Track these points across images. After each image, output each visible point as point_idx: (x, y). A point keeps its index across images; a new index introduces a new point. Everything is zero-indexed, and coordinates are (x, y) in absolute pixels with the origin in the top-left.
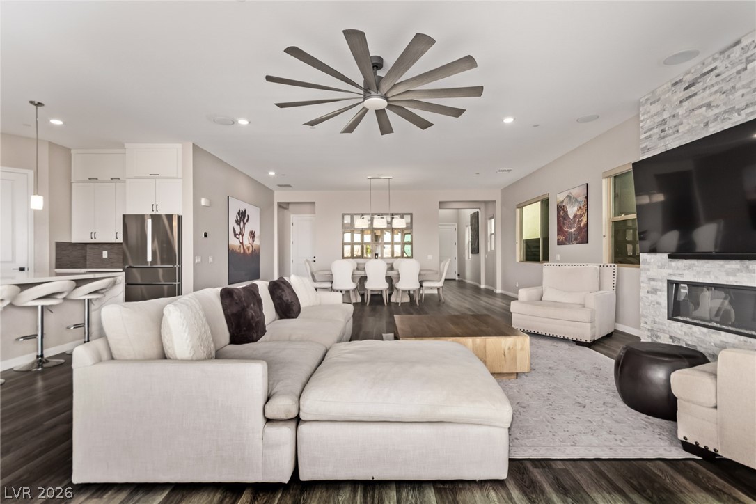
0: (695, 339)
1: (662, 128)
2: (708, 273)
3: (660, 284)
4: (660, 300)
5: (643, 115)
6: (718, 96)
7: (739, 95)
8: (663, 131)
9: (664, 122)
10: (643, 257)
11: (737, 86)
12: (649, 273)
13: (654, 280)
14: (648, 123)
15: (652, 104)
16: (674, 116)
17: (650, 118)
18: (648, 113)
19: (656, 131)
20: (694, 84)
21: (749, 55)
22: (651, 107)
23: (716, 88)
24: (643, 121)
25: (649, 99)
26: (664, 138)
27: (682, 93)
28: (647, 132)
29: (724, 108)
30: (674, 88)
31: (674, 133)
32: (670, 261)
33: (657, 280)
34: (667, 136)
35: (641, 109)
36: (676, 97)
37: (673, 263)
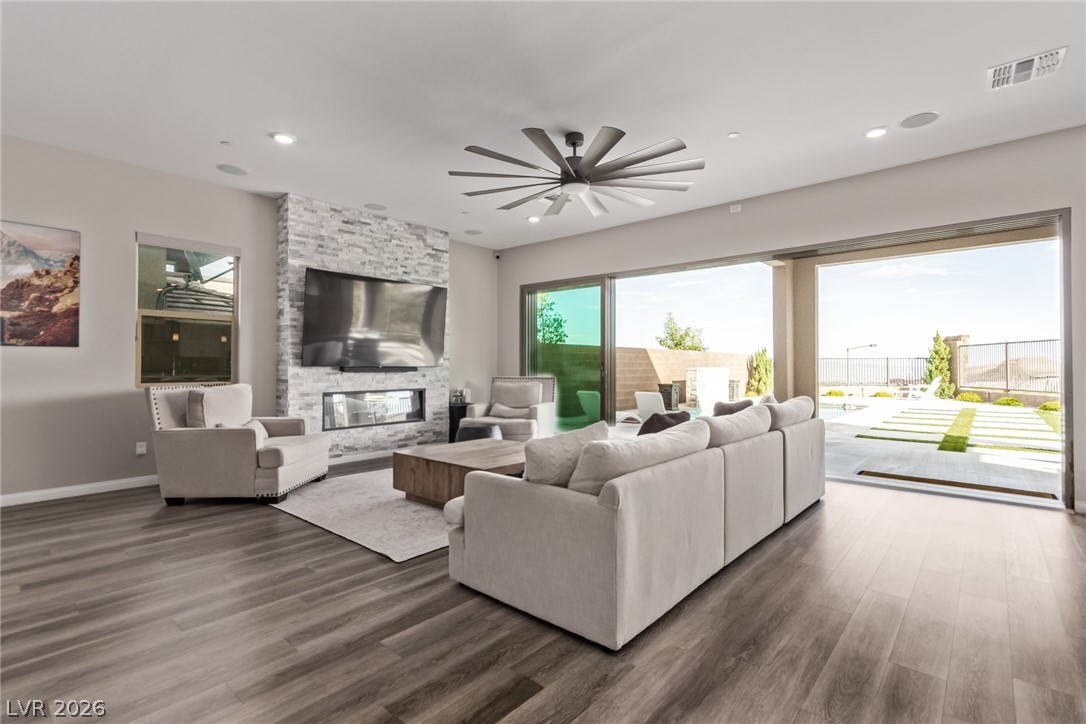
0: (352, 440)
1: (320, 243)
3: (316, 398)
4: (315, 415)
5: (295, 214)
6: (371, 247)
7: (387, 255)
8: (320, 246)
9: (321, 238)
10: (293, 371)
11: (386, 249)
12: (301, 388)
13: (308, 395)
14: (300, 228)
15: (305, 209)
16: (333, 239)
17: (302, 222)
18: (300, 216)
19: (312, 241)
20: (352, 224)
21: (392, 232)
22: (306, 213)
23: (369, 240)
24: (293, 220)
25: (302, 202)
26: (321, 253)
27: (340, 224)
28: (299, 235)
29: (376, 259)
30: (332, 213)
31: (334, 255)
32: (329, 374)
33: (313, 394)
34: (325, 253)
35: (290, 205)
36: (334, 223)
37: (332, 377)
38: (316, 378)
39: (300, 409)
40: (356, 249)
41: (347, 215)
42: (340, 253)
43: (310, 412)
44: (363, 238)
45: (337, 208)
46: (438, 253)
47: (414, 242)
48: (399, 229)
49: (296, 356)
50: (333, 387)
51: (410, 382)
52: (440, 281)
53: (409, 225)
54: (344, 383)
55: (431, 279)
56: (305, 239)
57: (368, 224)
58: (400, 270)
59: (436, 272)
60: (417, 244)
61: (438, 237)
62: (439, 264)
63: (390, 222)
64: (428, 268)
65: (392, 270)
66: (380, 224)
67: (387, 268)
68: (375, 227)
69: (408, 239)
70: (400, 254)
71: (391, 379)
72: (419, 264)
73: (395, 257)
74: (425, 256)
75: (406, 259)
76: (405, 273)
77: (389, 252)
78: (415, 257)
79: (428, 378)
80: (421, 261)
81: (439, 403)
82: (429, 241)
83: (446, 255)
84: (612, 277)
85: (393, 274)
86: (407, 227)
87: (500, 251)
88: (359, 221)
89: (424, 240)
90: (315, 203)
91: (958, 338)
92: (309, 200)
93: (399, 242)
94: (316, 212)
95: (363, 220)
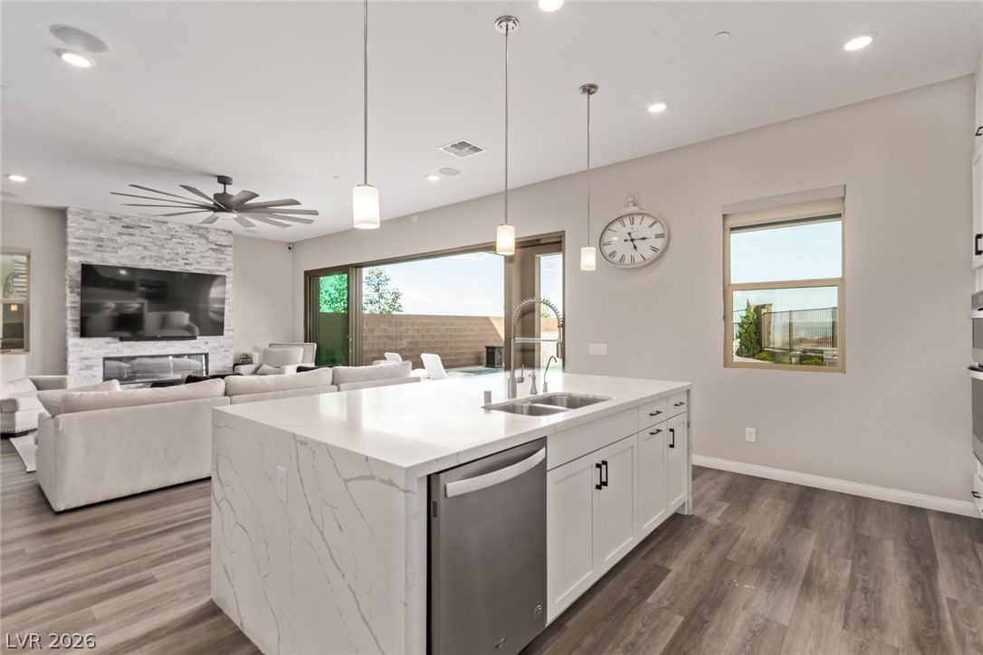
1: (100, 243)
2: (145, 349)
3: (96, 361)
4: (94, 374)
5: (74, 222)
6: (152, 245)
7: (166, 251)
8: (99, 246)
9: (101, 239)
10: (73, 341)
11: (166, 246)
12: (81, 354)
13: (88, 359)
14: (80, 233)
15: (85, 218)
16: (112, 240)
17: (82, 228)
18: (80, 224)
19: (91, 242)
20: (132, 228)
21: (173, 233)
22: (84, 221)
23: (150, 239)
24: (72, 227)
25: (81, 214)
26: (101, 251)
27: (120, 228)
28: (78, 239)
29: (157, 254)
30: (112, 220)
31: (113, 252)
32: (109, 343)
33: (93, 358)
34: (104, 251)
35: (69, 216)
36: (114, 228)
37: (112, 345)
38: (97, 346)
39: (80, 369)
40: (136, 247)
41: (127, 222)
42: (119, 251)
43: (90, 372)
44: (143, 239)
45: (116, 216)
46: (221, 248)
47: (195, 240)
48: (179, 230)
49: (75, 330)
50: (113, 353)
51: (191, 348)
52: (224, 269)
53: (191, 227)
54: (125, 350)
55: (214, 268)
56: (84, 241)
57: (147, 227)
58: (182, 262)
59: (219, 263)
60: (199, 241)
61: (220, 235)
62: (223, 256)
63: (170, 225)
64: (211, 260)
65: (173, 262)
66: (160, 227)
67: (167, 261)
68: (154, 228)
69: (189, 237)
70: (181, 250)
71: (172, 346)
72: (201, 257)
73: (176, 251)
74: (207, 250)
75: (187, 253)
76: (185, 264)
77: (169, 249)
78: (197, 251)
79: (211, 345)
80: (204, 254)
81: (222, 364)
82: (211, 238)
83: (229, 248)
84: (359, 266)
85: (174, 265)
86: (188, 228)
87: (292, 244)
88: (139, 226)
89: (206, 238)
90: (94, 214)
91: (763, 306)
92: (88, 211)
93: (180, 241)
94: (95, 220)
95: (142, 224)
